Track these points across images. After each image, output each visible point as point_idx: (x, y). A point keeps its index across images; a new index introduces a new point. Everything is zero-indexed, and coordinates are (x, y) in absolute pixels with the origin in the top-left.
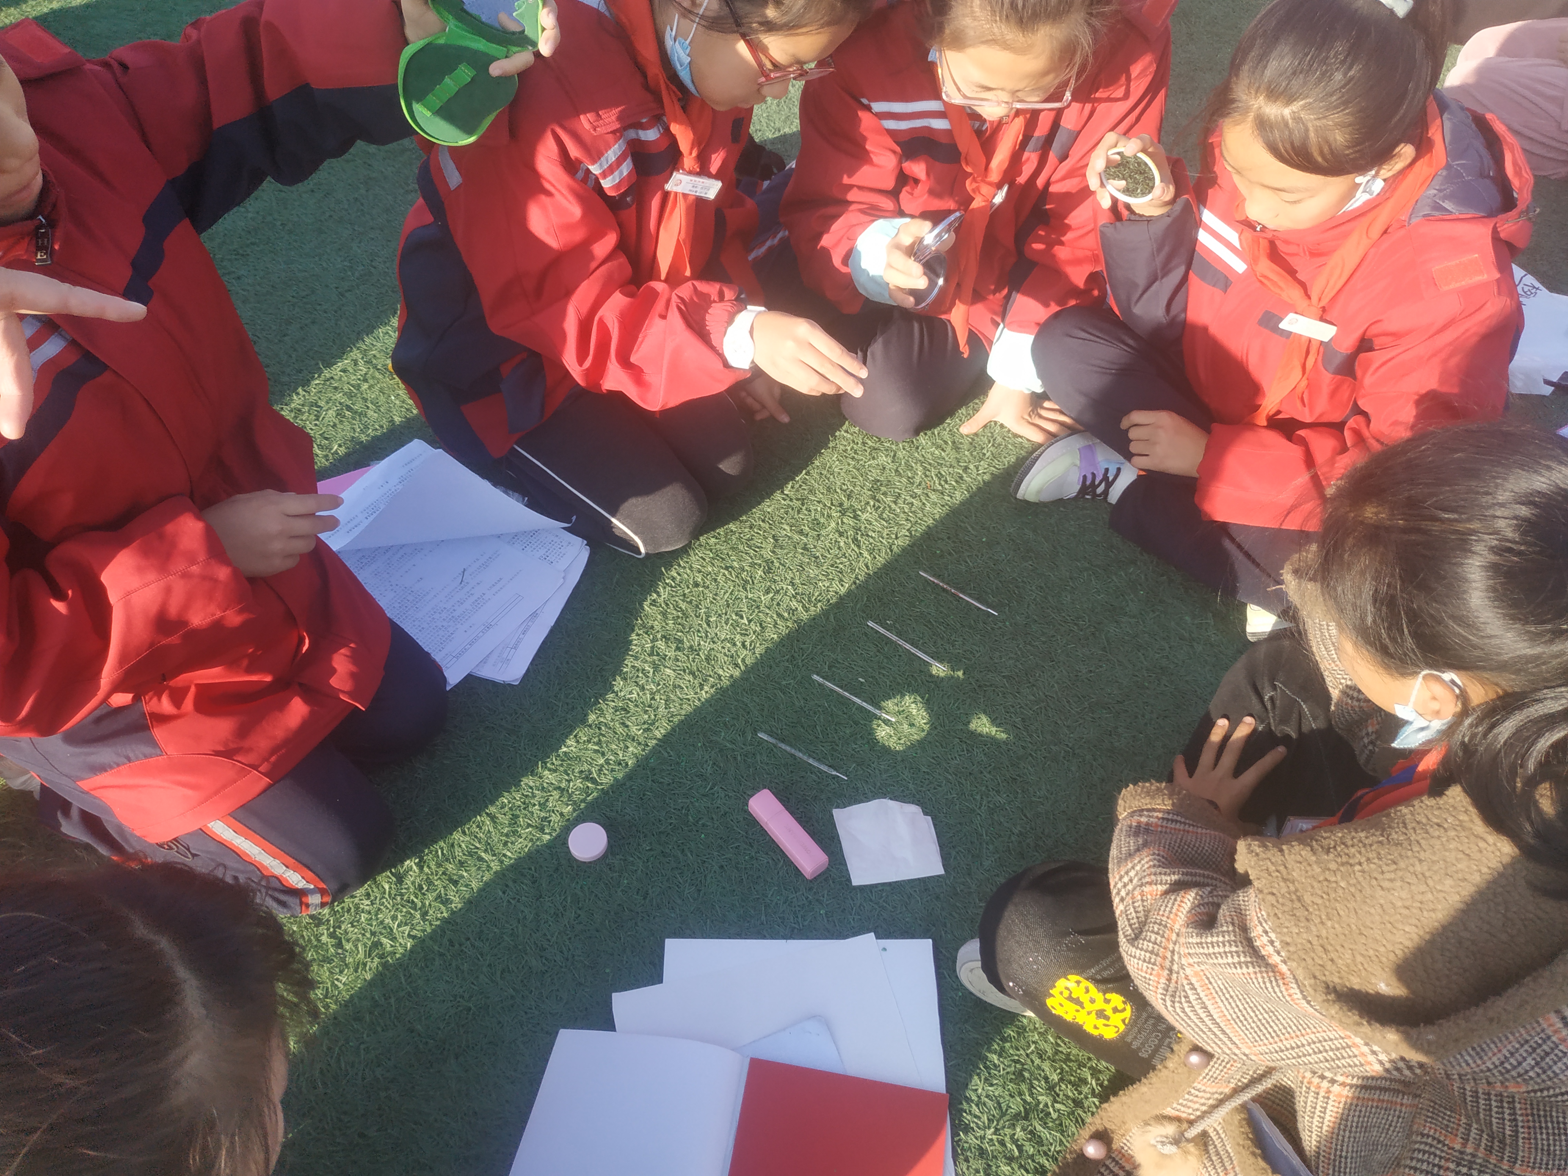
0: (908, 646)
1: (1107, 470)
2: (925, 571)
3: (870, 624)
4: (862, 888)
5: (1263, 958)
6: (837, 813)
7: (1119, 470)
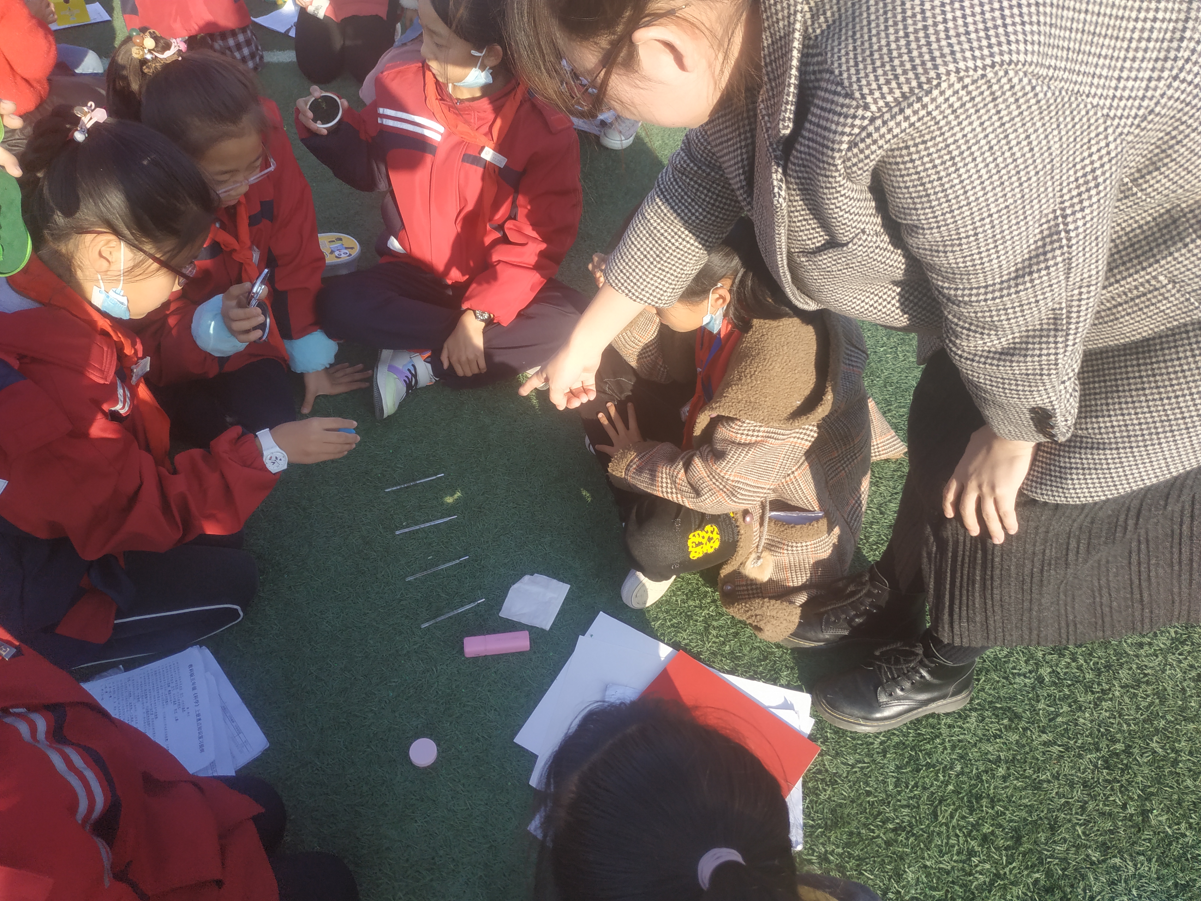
0: (428, 524)
1: (409, 370)
2: (388, 488)
3: (397, 533)
4: (551, 628)
5: (749, 444)
6: (502, 614)
7: (414, 366)
